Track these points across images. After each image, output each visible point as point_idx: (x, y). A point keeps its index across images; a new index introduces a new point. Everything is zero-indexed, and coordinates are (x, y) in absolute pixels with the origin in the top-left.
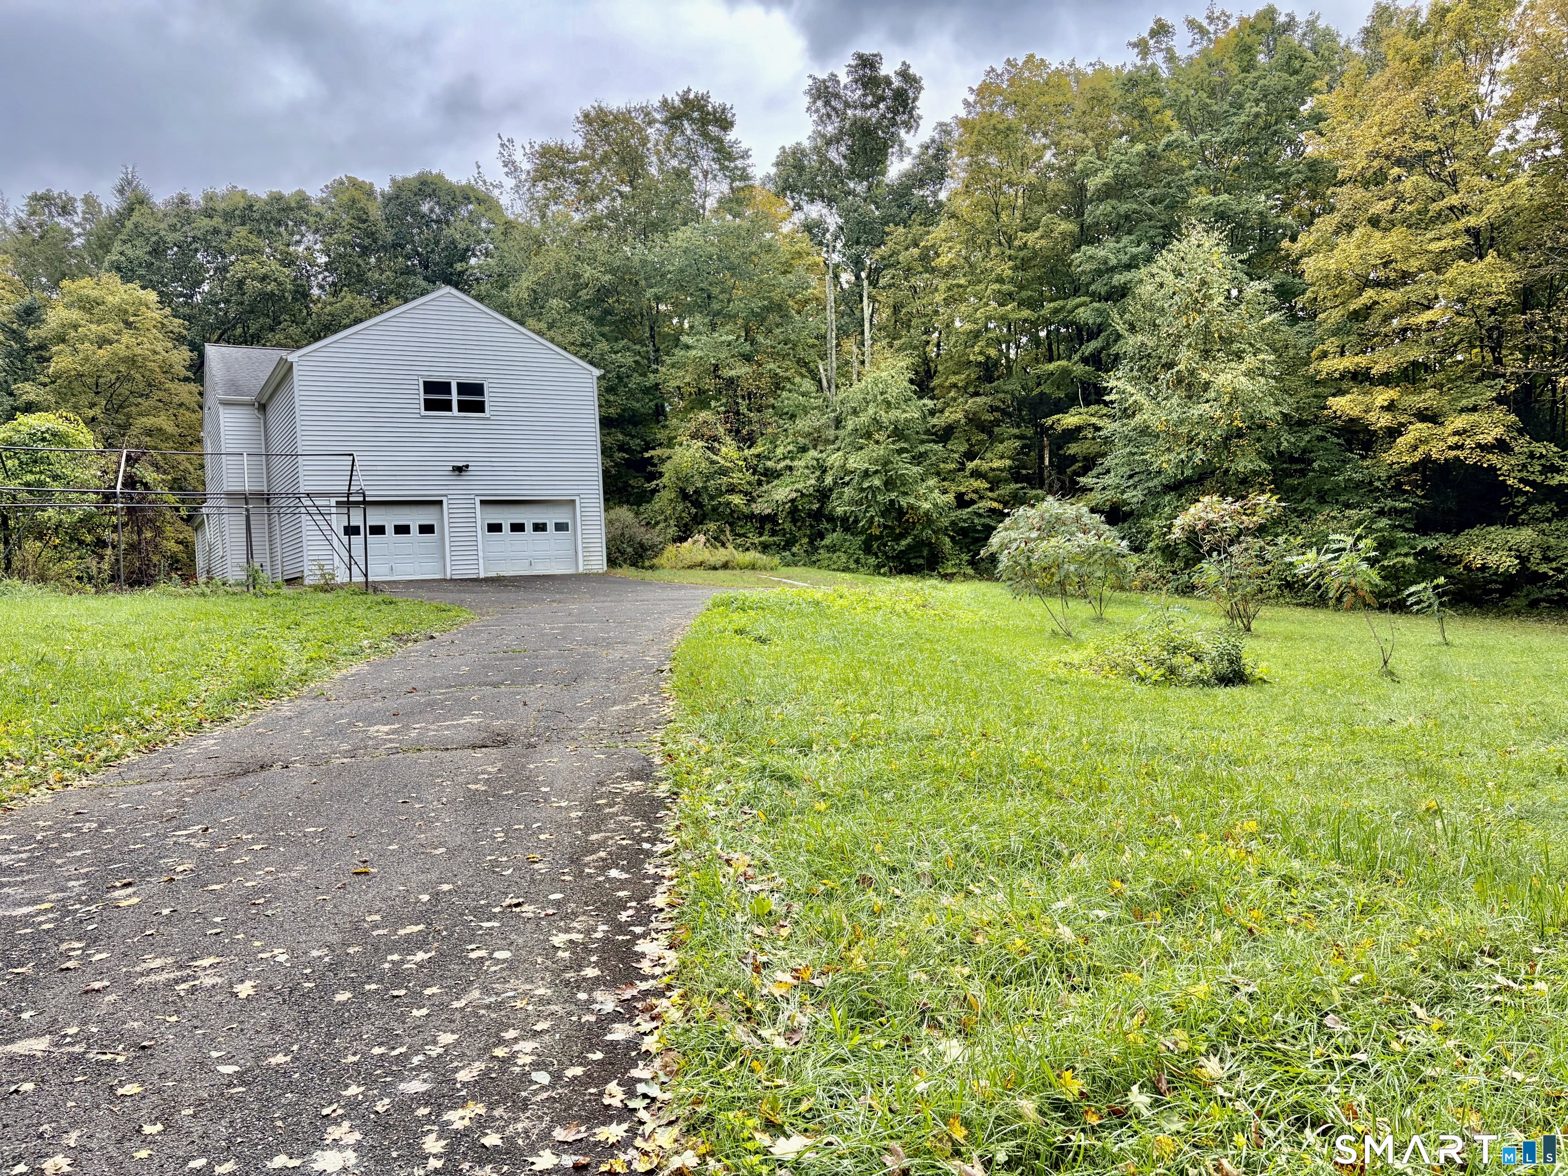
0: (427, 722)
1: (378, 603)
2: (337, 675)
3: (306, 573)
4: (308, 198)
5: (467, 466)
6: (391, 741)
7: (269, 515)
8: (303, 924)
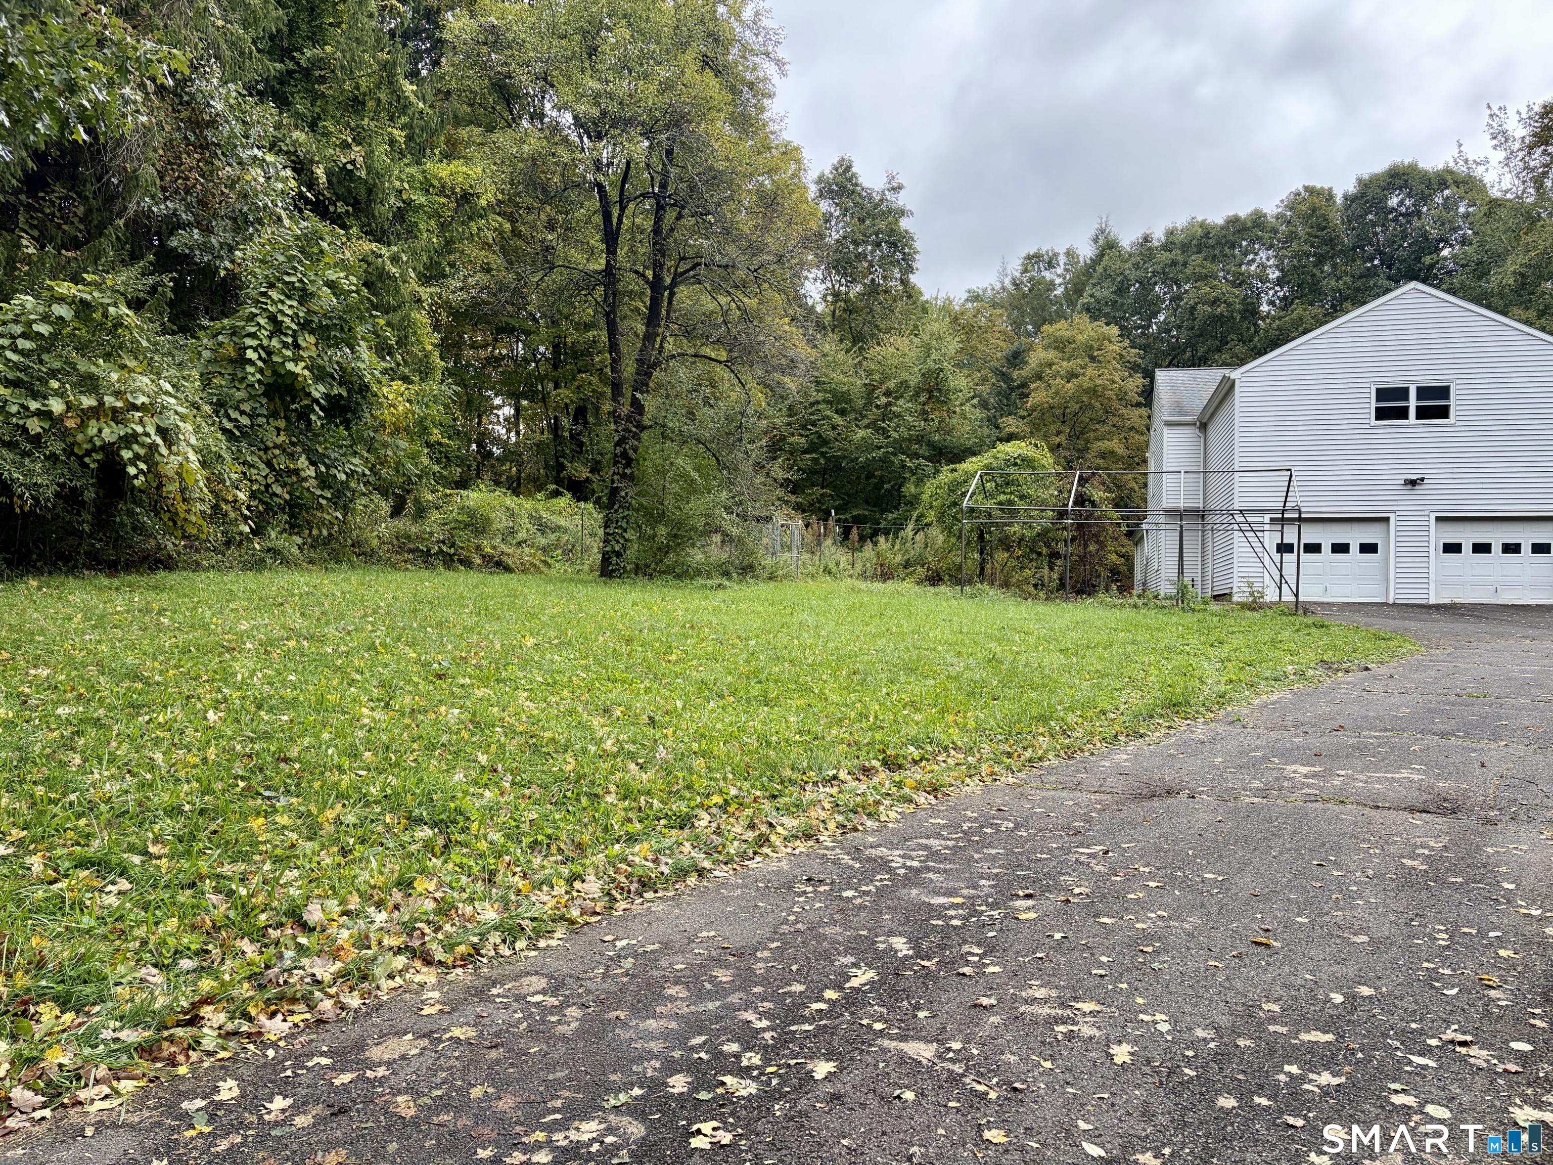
0: (1354, 769)
1: (1308, 626)
2: (1256, 701)
3: (1234, 591)
4: (1265, 216)
5: (1422, 479)
6: (1309, 786)
7: (1203, 531)
8: (1191, 992)
